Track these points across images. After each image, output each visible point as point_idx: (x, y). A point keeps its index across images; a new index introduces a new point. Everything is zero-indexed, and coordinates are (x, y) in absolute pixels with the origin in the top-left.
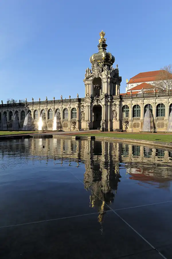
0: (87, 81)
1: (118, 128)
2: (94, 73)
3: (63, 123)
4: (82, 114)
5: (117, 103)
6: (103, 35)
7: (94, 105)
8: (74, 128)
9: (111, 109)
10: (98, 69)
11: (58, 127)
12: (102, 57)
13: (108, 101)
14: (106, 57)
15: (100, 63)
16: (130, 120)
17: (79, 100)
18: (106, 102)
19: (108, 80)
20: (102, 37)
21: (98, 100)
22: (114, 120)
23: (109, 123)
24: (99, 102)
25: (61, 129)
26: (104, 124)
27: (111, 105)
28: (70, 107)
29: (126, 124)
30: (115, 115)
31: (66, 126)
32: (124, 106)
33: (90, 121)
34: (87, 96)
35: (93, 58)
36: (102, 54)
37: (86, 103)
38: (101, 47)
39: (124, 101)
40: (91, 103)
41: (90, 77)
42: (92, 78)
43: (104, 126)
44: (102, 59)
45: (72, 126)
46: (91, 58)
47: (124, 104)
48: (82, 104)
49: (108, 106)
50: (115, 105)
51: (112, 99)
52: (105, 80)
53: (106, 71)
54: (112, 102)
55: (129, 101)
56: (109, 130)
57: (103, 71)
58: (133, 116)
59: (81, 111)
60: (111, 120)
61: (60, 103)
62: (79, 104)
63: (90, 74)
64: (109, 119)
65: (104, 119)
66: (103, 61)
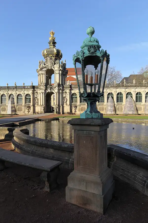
0: (41, 71)
1: (69, 111)
2: (47, 65)
3: (17, 107)
4: (36, 99)
5: (68, 91)
6: (53, 34)
7: (47, 92)
8: (29, 111)
9: (62, 96)
10: (51, 62)
11: (12, 111)
12: (54, 52)
13: (60, 89)
14: (57, 52)
15: (52, 57)
16: (78, 105)
17: (34, 87)
18: (59, 90)
19: (60, 72)
20: (52, 36)
21: (51, 88)
22: (65, 105)
23: (61, 107)
24: (52, 89)
25: (15, 113)
26: (57, 108)
27: (62, 93)
28: (25, 93)
29: (75, 108)
30: (66, 100)
31: (20, 110)
32: (73, 94)
33: (45, 106)
34: (41, 84)
35: (45, 52)
36: (54, 50)
37: (40, 90)
38: (52, 44)
39: (73, 90)
40: (45, 90)
41: (43, 68)
42: (45, 69)
43: (57, 110)
44: (54, 54)
45: (27, 110)
46: (44, 52)
48: (36, 91)
49: (60, 93)
50: (66, 92)
51: (63, 87)
52: (57, 72)
53: (58, 64)
54: (63, 90)
56: (61, 113)
57: (55, 64)
58: (81, 102)
59: (35, 97)
60: (63, 105)
61: (14, 89)
62: (33, 91)
63: (44, 65)
64: (61, 104)
65: (57, 104)
66: (54, 56)
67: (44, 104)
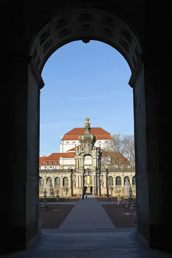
1: (106, 193)
2: (86, 150)
3: (55, 190)
4: (73, 182)
5: (104, 174)
7: (85, 175)
8: (67, 194)
9: (99, 178)
10: (89, 148)
12: (91, 138)
13: (98, 173)
15: (88, 142)
16: (114, 187)
17: (72, 171)
18: (97, 173)
19: (97, 157)
20: (87, 122)
21: (89, 171)
22: (102, 187)
23: (99, 189)
24: (90, 173)
25: (53, 195)
26: (96, 190)
27: (99, 176)
28: (63, 176)
29: (111, 190)
30: (102, 183)
32: (109, 177)
35: (83, 138)
36: (91, 136)
37: (79, 174)
38: (87, 130)
39: (109, 173)
40: (83, 174)
41: (81, 154)
42: (83, 154)
43: (95, 192)
44: (91, 140)
45: (65, 192)
46: (81, 138)
47: (109, 175)
48: (74, 174)
49: (97, 176)
50: (103, 176)
51: (100, 171)
52: (95, 157)
53: (95, 150)
54: (100, 174)
55: (113, 174)
56: (99, 195)
57: (92, 149)
58: (116, 185)
59: (73, 180)
60: (100, 187)
61: (52, 172)
62: (72, 174)
63: (82, 150)
64: (98, 186)
65: (95, 186)
66: (91, 141)
67: (82, 187)
